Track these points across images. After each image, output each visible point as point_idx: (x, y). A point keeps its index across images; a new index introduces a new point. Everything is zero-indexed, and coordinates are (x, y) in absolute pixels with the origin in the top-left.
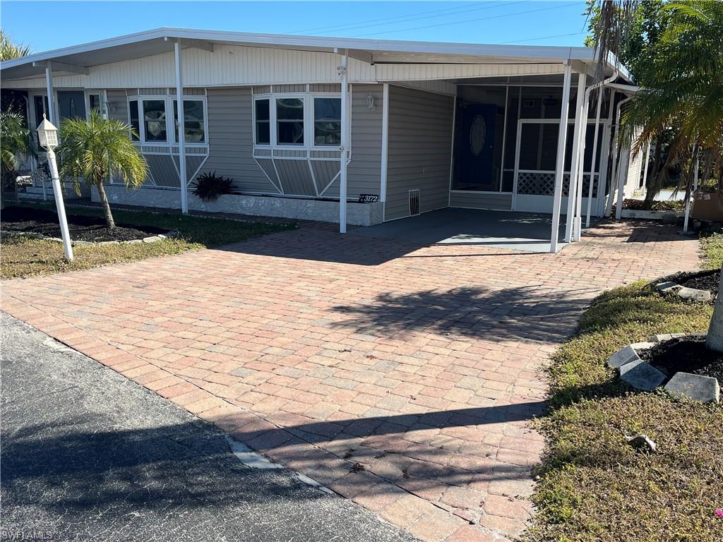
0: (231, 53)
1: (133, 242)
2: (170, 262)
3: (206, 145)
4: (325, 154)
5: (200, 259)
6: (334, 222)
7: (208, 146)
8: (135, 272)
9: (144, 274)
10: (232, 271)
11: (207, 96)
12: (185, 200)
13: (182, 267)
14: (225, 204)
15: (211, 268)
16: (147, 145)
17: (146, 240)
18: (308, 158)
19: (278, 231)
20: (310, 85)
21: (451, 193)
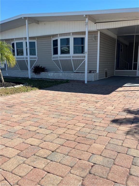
0: (44, 24)
1: (10, 87)
2: (24, 95)
3: (36, 56)
4: (77, 57)
5: (36, 93)
6: (81, 80)
7: (37, 57)
8: (9, 99)
9: (13, 100)
10: (50, 98)
11: (37, 40)
12: (30, 74)
13: (29, 97)
14: (43, 75)
15: (41, 97)
16: (17, 57)
17: (15, 87)
18: (71, 58)
19: (63, 83)
20: (72, 33)
21: (115, 71)
